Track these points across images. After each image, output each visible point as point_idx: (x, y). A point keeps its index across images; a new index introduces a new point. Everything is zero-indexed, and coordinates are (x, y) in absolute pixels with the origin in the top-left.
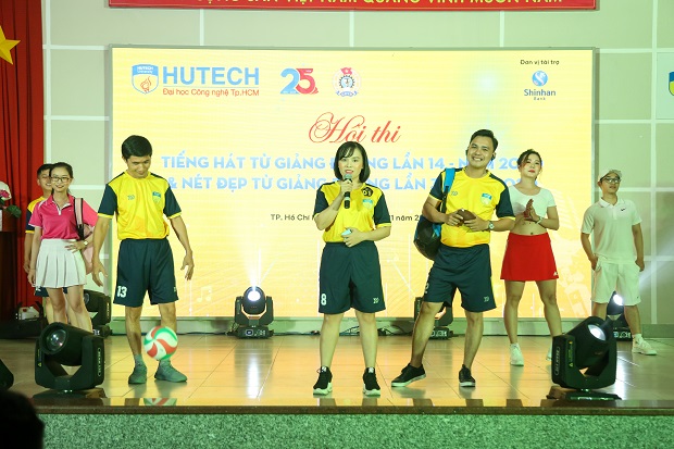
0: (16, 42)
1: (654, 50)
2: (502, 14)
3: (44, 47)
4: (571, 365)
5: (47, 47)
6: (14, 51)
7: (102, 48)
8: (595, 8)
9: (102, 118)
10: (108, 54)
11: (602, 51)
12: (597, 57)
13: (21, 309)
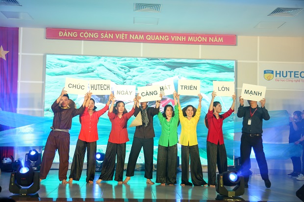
0: (8, 52)
1: (258, 62)
2: (200, 46)
3: (19, 54)
4: (222, 186)
5: (20, 54)
6: (7, 55)
7: (42, 55)
8: (235, 45)
9: (41, 82)
10: (45, 57)
11: (238, 61)
12: (236, 63)
13: (4, 159)
